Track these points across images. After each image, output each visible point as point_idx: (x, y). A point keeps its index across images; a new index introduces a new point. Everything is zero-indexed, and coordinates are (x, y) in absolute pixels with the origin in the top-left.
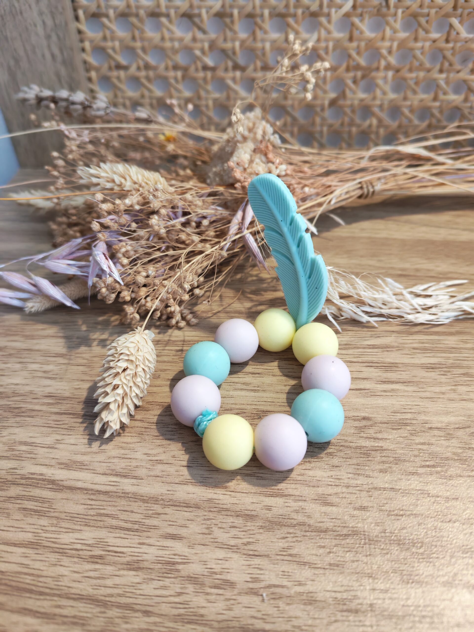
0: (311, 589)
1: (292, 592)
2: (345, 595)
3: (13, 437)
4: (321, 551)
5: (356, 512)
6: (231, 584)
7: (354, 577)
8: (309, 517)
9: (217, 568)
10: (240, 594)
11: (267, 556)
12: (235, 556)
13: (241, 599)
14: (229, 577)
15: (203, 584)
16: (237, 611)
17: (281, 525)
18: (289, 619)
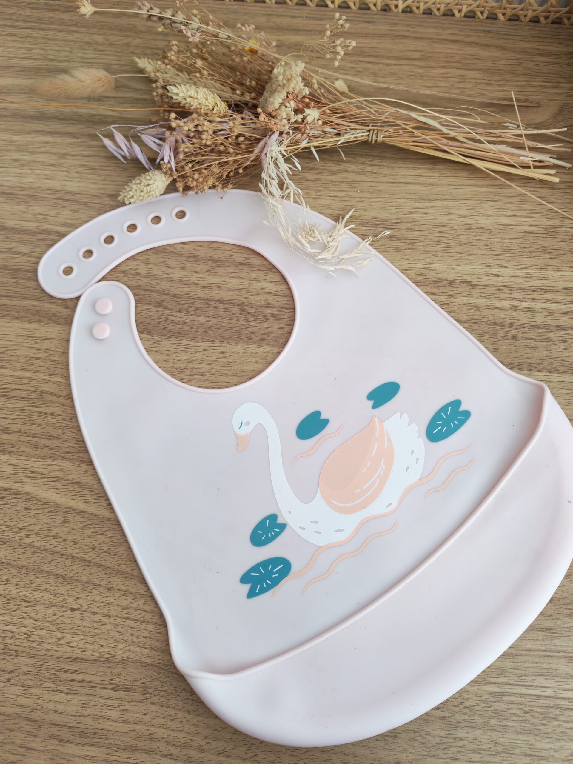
0: (171, 276)
1: (164, 277)
2: (185, 279)
3: (35, 211)
4: (178, 263)
5: (196, 248)
6: (139, 274)
7: (190, 273)
8: (175, 249)
9: (133, 268)
10: (142, 278)
11: (155, 264)
12: (141, 264)
13: (142, 279)
14: (138, 271)
15: (127, 274)
16: (141, 283)
17: (163, 252)
18: (161, 286)
